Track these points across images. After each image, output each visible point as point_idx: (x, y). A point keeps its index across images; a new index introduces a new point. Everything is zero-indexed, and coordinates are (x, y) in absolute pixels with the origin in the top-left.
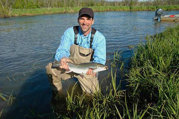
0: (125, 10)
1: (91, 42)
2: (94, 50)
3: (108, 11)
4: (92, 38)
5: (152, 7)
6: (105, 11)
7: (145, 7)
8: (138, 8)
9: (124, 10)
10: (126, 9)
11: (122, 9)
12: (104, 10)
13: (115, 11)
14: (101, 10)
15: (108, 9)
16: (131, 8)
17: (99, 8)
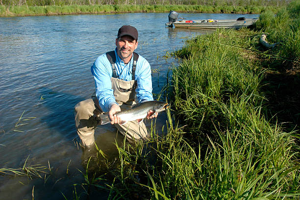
0: (107, 12)
1: (133, 71)
2: (136, 81)
3: (79, 14)
4: (134, 66)
5: (148, 6)
6: (73, 14)
7: (139, 7)
8: (128, 7)
9: (105, 11)
10: (108, 10)
11: (101, 10)
12: (71, 13)
13: (91, 13)
14: (65, 11)
15: (79, 10)
16: (116, 9)
17: (63, 9)
